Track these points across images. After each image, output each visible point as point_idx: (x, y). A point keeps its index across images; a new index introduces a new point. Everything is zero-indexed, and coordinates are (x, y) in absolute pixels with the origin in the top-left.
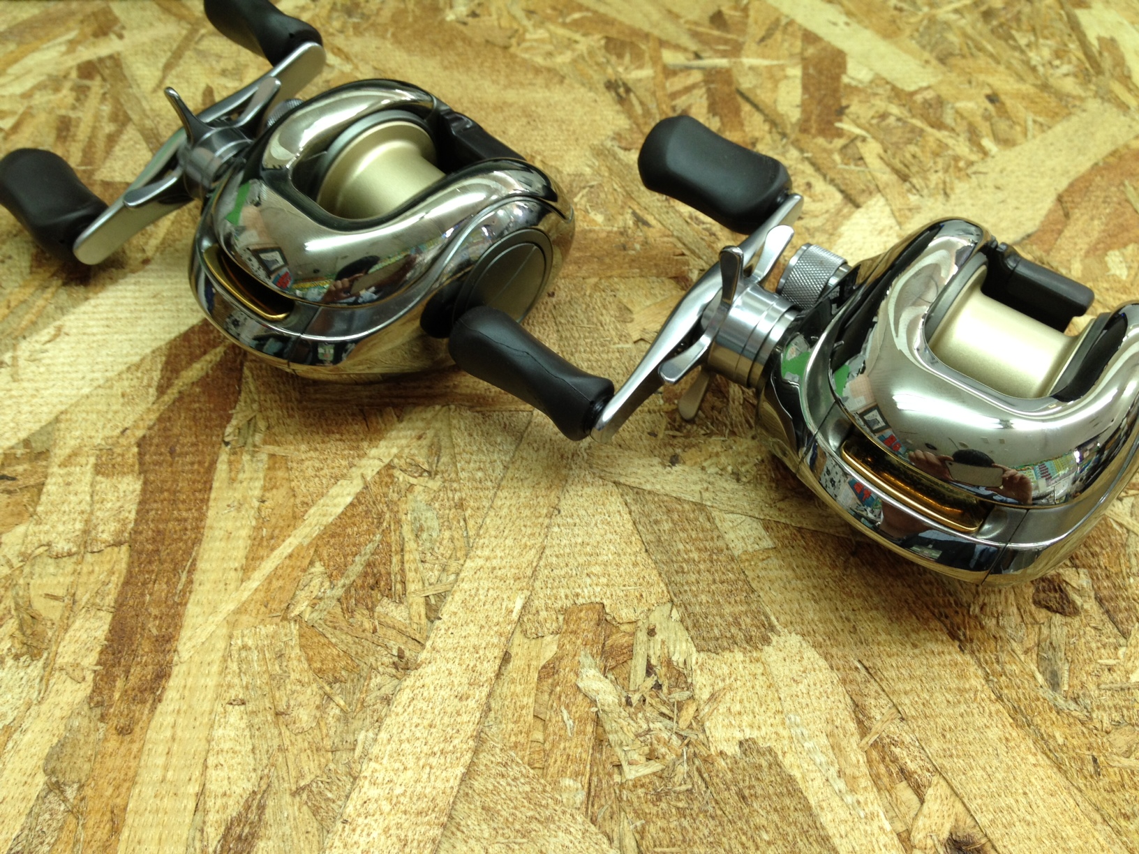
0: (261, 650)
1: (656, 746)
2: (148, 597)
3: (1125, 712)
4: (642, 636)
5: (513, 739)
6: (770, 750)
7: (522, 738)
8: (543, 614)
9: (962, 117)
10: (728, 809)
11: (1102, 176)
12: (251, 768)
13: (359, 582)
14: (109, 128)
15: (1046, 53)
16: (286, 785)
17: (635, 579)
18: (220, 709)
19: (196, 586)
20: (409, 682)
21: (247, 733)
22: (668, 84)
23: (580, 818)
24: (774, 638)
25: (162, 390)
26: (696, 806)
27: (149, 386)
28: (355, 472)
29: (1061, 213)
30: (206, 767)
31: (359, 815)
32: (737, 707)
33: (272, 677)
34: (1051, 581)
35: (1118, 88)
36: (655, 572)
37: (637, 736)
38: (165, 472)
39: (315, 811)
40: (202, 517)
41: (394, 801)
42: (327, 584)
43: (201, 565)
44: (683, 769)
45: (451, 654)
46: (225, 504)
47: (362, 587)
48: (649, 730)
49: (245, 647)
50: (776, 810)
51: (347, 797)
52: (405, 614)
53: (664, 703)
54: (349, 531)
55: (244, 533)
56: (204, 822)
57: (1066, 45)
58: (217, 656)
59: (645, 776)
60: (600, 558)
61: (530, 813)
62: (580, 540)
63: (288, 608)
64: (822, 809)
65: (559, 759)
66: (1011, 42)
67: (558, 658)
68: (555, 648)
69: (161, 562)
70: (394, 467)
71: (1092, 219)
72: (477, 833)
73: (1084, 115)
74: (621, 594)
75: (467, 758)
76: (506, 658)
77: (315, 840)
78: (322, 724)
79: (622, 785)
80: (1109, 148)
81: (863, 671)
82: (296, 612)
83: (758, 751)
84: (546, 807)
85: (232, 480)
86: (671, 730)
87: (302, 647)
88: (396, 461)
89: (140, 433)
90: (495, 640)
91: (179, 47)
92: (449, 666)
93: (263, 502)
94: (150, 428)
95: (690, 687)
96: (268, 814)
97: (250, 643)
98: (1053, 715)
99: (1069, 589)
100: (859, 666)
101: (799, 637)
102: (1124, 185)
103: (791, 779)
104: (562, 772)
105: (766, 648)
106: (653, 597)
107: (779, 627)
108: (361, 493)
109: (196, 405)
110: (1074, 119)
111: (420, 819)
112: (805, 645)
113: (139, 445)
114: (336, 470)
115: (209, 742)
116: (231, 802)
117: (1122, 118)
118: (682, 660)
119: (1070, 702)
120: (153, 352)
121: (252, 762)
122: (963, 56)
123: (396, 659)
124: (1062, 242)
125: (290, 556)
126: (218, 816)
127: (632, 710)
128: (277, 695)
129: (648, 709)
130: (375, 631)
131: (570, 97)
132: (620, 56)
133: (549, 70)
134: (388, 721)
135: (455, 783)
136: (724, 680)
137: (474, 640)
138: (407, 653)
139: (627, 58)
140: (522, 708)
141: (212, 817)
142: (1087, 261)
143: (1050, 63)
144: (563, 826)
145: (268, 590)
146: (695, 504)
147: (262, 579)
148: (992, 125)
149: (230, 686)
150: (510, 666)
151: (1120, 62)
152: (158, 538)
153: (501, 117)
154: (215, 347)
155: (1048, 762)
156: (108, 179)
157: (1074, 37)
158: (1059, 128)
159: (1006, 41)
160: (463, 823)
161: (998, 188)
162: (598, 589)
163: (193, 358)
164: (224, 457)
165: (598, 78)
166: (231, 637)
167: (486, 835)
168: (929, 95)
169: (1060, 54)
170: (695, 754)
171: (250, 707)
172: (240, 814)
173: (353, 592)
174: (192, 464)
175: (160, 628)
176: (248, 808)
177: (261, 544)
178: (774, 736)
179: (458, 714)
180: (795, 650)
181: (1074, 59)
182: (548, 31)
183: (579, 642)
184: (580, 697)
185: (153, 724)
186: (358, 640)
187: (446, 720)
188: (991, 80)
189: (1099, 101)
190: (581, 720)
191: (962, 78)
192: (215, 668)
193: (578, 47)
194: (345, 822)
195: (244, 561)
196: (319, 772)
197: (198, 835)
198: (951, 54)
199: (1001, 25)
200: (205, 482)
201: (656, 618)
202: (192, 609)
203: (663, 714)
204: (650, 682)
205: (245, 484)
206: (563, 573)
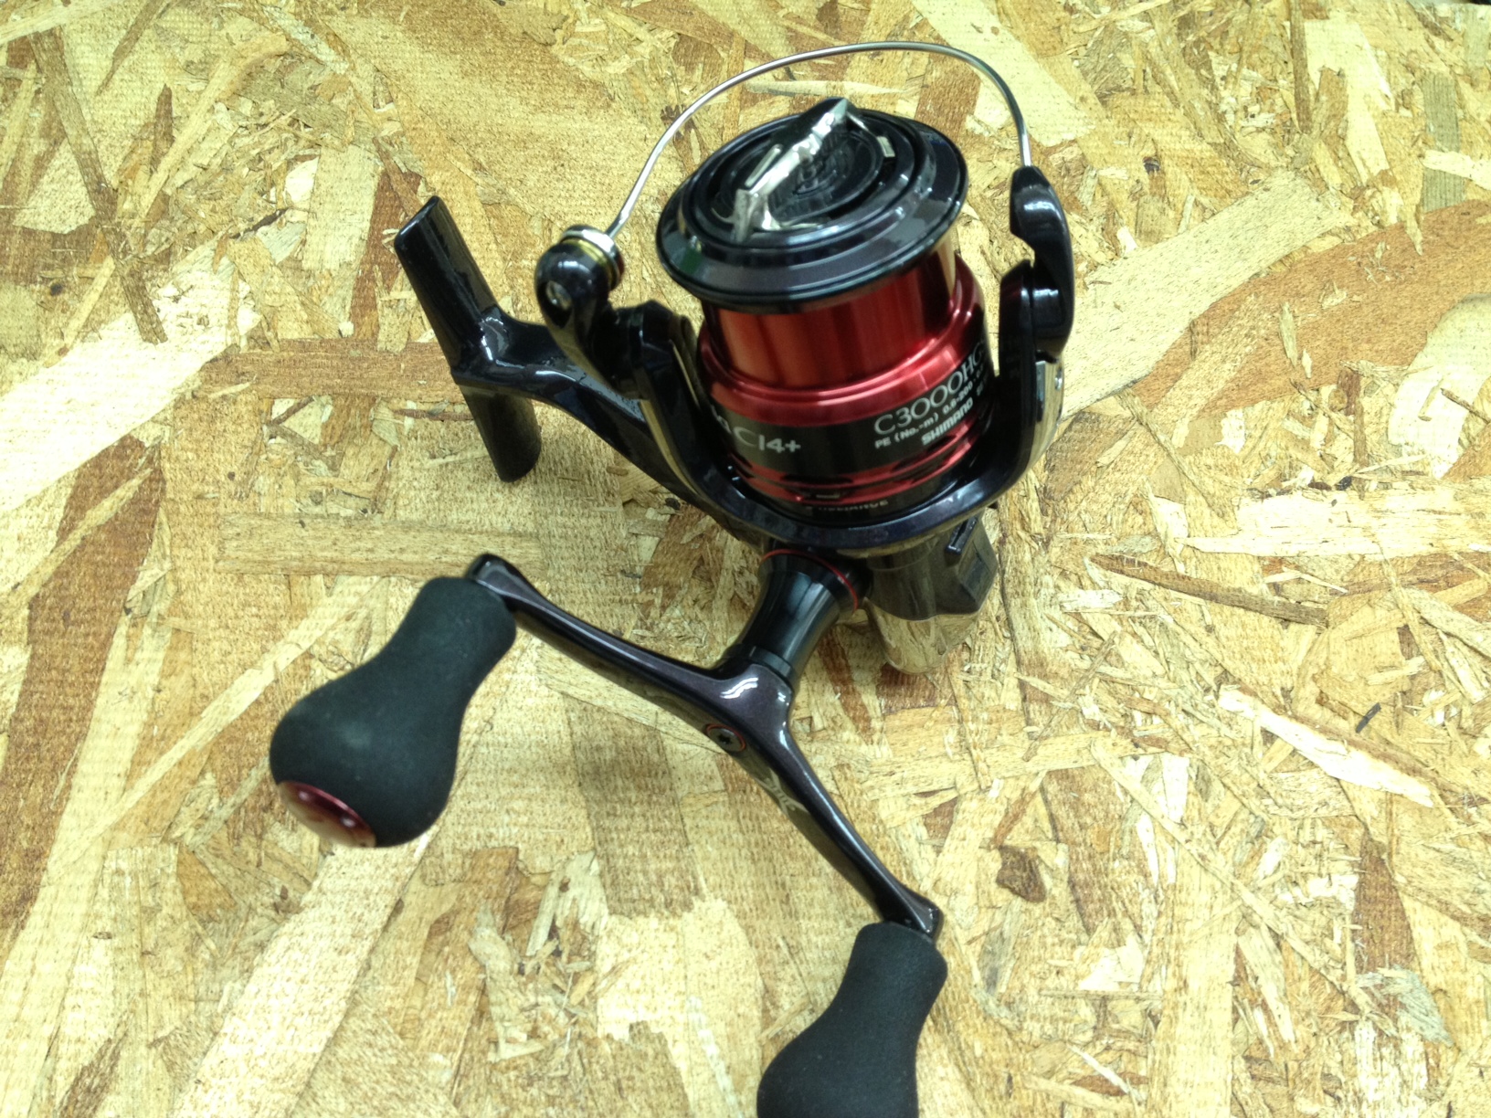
0: (135, 876)
1: (540, 1024)
2: (22, 803)
3: (1061, 1024)
4: (553, 891)
5: (388, 1003)
6: (660, 1037)
7: (398, 1004)
8: (448, 857)
9: (1104, 193)
10: (601, 1101)
11: (1257, 296)
12: (110, 1012)
13: (251, 802)
14: (38, 146)
15: (1245, 90)
16: (143, 1035)
17: (559, 820)
18: (85, 943)
19: (74, 792)
20: (288, 927)
21: (110, 971)
22: (741, 118)
23: (442, 1099)
24: (697, 903)
25: (63, 533)
26: (569, 1093)
27: (50, 527)
28: (267, 661)
29: (1187, 348)
30: (62, 1007)
31: (214, 1075)
32: (636, 984)
33: (144, 910)
34: (1023, 857)
35: (1322, 155)
36: (584, 812)
37: (522, 1010)
38: (57, 644)
39: (170, 1066)
40: (89, 707)
41: (251, 1064)
42: (215, 801)
43: (83, 767)
44: (563, 1051)
45: (338, 899)
46: (116, 691)
47: (254, 809)
48: (537, 1005)
49: (119, 872)
50: (650, 1106)
51: (205, 1054)
52: (296, 845)
53: (559, 973)
54: (249, 736)
55: (135, 729)
56: (54, 1070)
57: (1276, 80)
58: (87, 880)
59: (521, 1057)
60: (526, 791)
61: (392, 1089)
62: (507, 767)
63: (170, 827)
64: (701, 1108)
65: (433, 1031)
66: (1203, 72)
67: (455, 912)
68: (453, 898)
69: (40, 760)
70: (311, 656)
71: (1224, 361)
72: (333, 1106)
73: (1266, 195)
74: (541, 837)
75: (337, 1019)
76: (398, 908)
77: (166, 1098)
78: (189, 969)
79: (494, 1066)
80: (1281, 251)
81: (785, 950)
82: (177, 834)
83: (648, 1038)
84: (409, 1084)
85: (128, 661)
86: (559, 1006)
87: (179, 876)
88: (316, 648)
89: (32, 590)
90: (389, 885)
91: (136, 24)
92: (333, 913)
93: (159, 691)
94: (45, 585)
95: (592, 956)
96: (120, 1069)
97: (124, 866)
98: (979, 1021)
99: (1042, 869)
100: (781, 943)
101: (725, 904)
102: (1282, 312)
103: (675, 1072)
104: (433, 1046)
105: (686, 914)
106: (576, 843)
107: (705, 889)
108: (270, 688)
109: (99, 558)
110: (1250, 201)
111: (277, 1086)
112: (729, 914)
113: (30, 608)
114: (246, 656)
115: (69, 980)
116: (85, 1049)
117: (1314, 203)
118: (590, 924)
119: (1003, 1007)
120: (59, 481)
121: (111, 1006)
122: (1134, 93)
123: (278, 899)
124: (1175, 394)
125: (180, 763)
126: (69, 1064)
127: (524, 979)
128: (147, 930)
129: (541, 978)
130: (259, 864)
131: (615, 130)
132: (690, 68)
133: (596, 85)
134: (257, 972)
135: (319, 1049)
136: (630, 951)
137: (366, 882)
138: (291, 894)
139: (698, 72)
140: (404, 968)
141: (63, 1065)
142: (1197, 424)
143: (1245, 108)
144: (423, 1106)
145: (150, 805)
146: (647, 728)
147: (146, 789)
148: (1138, 206)
149: (98, 916)
150: (401, 918)
151: (1338, 114)
152: (40, 729)
153: (521, 155)
154: (129, 479)
155: (958, 1076)
156: (29, 226)
157: (1291, 67)
158: (1223, 216)
159: (1198, 69)
160: (320, 1094)
161: (1118, 307)
162: (515, 830)
163: (104, 493)
164: (123, 629)
165: (656, 104)
166: (104, 858)
167: (342, 1109)
168: (1071, 154)
169: (1262, 94)
170: (580, 1035)
171: (116, 942)
172: (92, 1064)
173: (243, 813)
174: (87, 635)
175: (31, 840)
176: (101, 1056)
177: (150, 745)
178: (669, 1021)
179: (334, 970)
180: (717, 920)
181: (1279, 102)
182: (606, 21)
183: (481, 894)
184: (470, 960)
185: (13, 953)
186: (242, 873)
187: (320, 977)
188: (1158, 134)
189: (1291, 174)
190: (465, 988)
191: (1121, 129)
192: (85, 894)
193: (639, 49)
194: (199, 1082)
195: (129, 766)
196: (178, 1024)
197: (46, 1082)
198: (1119, 89)
199: (1197, 44)
200: (98, 660)
201: (573, 871)
202: (67, 821)
203: (555, 987)
204: (551, 947)
205: (141, 666)
206: (479, 806)
